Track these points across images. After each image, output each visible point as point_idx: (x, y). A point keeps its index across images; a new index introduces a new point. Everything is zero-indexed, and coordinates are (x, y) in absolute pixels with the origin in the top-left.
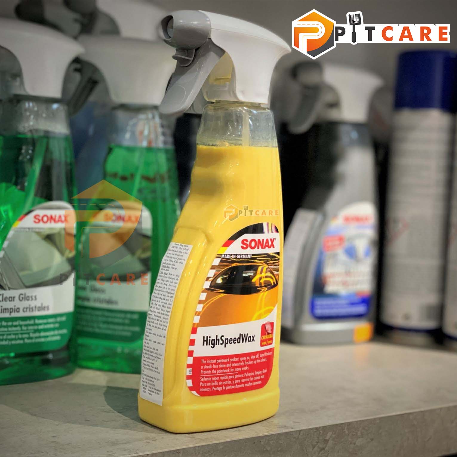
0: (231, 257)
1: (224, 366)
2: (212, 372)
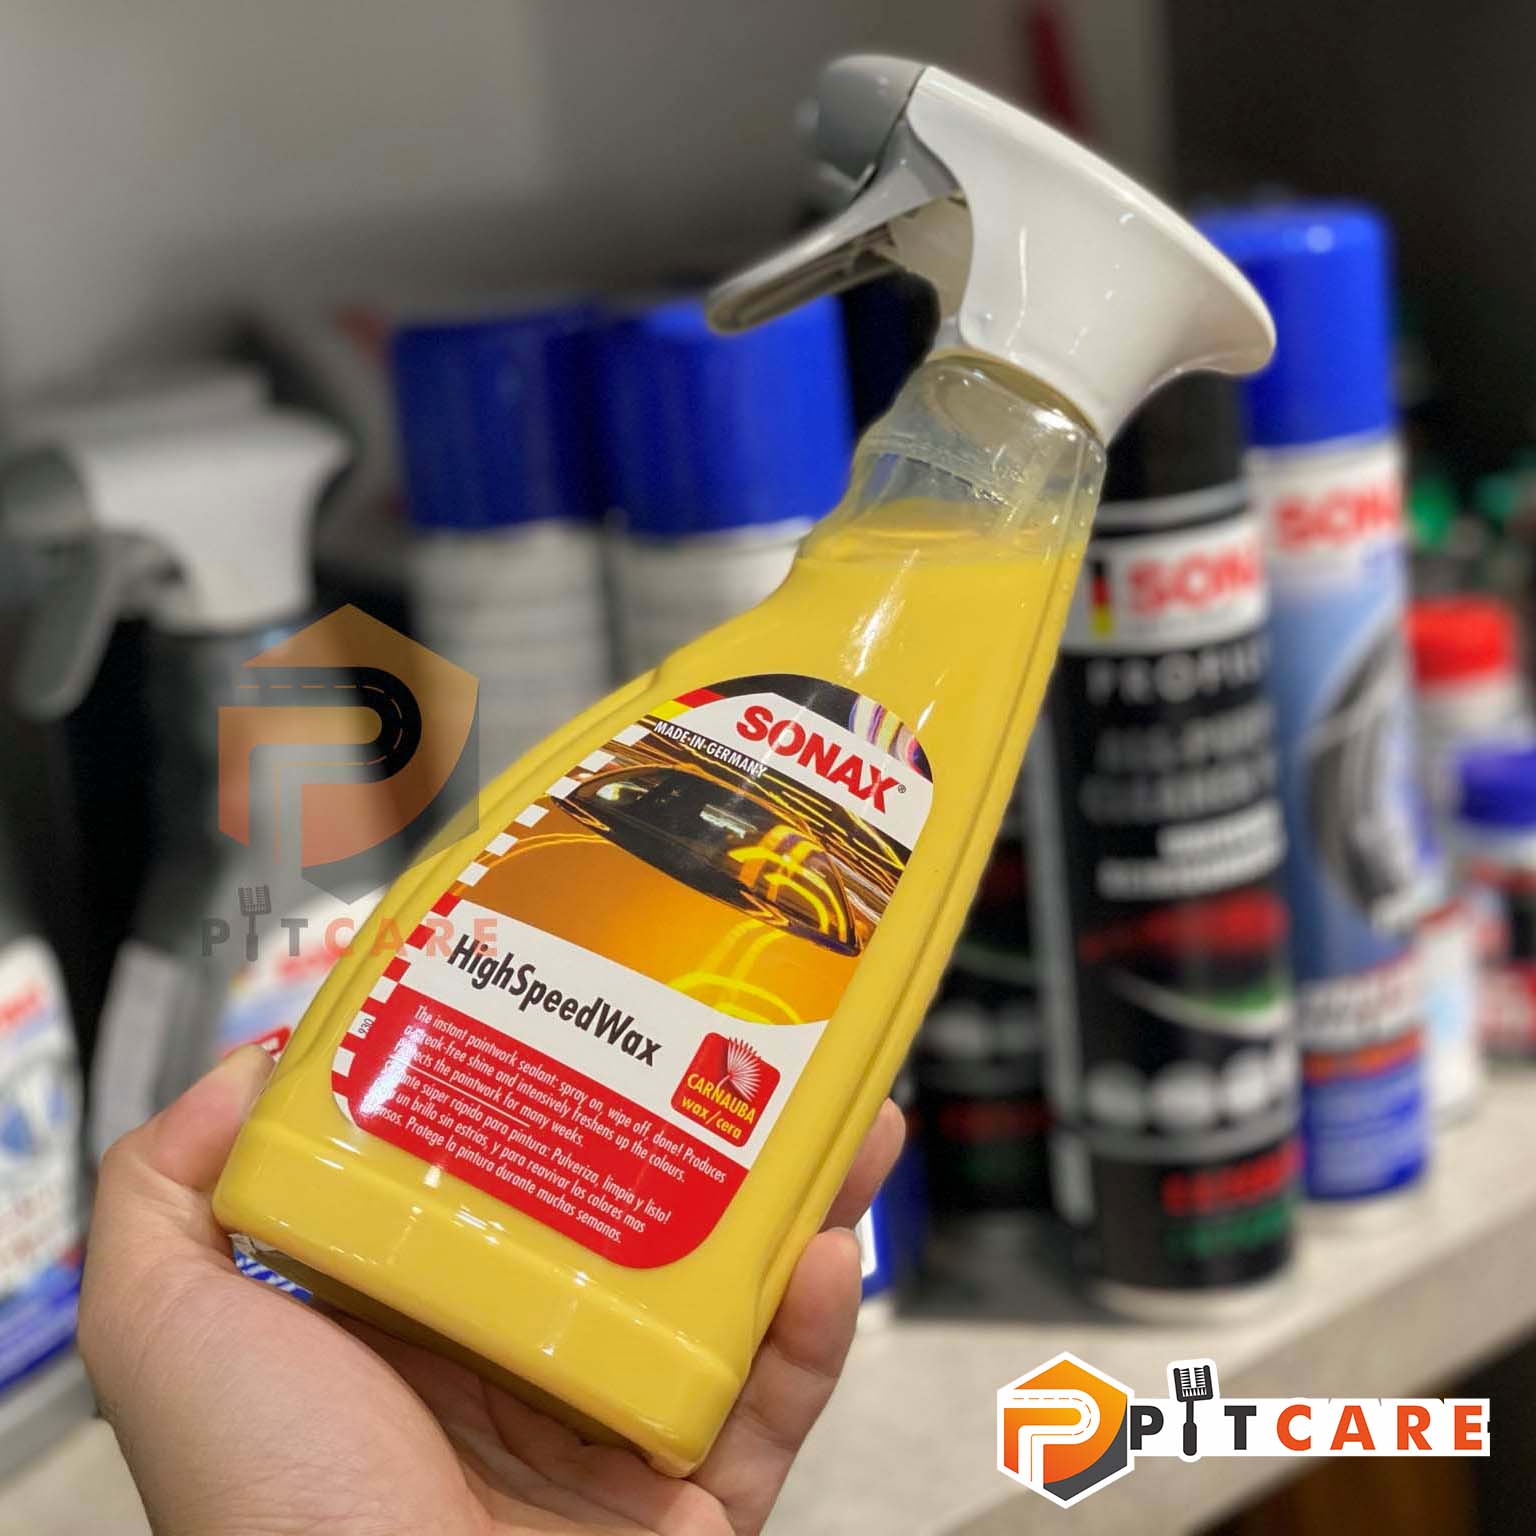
0: (685, 740)
1: (489, 1070)
2: (433, 1063)
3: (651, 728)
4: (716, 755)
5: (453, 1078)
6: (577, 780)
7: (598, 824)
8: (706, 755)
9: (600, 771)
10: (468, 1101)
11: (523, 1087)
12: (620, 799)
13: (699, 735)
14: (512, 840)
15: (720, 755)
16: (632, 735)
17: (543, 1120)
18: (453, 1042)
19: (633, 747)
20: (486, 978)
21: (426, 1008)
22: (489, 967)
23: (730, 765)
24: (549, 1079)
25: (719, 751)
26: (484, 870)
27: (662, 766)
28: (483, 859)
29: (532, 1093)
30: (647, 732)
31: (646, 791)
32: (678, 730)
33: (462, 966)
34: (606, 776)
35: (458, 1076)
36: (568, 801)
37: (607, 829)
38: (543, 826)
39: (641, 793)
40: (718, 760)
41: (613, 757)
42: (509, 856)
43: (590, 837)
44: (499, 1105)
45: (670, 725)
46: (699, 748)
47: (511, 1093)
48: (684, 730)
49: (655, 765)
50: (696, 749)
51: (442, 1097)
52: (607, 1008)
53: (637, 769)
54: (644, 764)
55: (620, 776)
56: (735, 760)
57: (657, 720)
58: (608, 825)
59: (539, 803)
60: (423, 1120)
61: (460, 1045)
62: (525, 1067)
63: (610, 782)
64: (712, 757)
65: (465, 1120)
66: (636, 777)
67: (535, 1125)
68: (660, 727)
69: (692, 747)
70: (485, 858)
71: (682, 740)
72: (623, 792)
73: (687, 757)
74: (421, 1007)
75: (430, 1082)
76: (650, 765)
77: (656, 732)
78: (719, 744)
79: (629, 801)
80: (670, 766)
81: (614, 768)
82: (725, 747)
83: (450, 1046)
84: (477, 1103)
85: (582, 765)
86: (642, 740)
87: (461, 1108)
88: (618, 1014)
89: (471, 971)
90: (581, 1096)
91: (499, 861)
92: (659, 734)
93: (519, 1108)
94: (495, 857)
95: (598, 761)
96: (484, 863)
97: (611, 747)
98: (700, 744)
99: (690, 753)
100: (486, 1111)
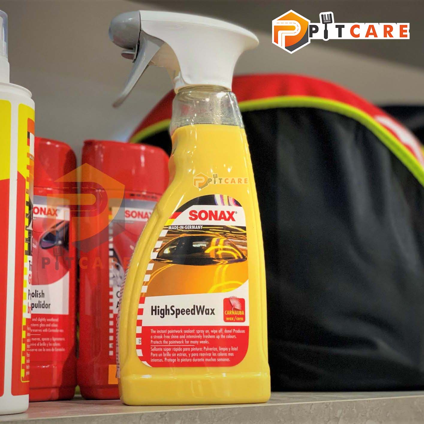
0: (178, 228)
1: (177, 337)
2: (163, 342)
3: (168, 229)
4: (188, 229)
5: (169, 343)
6: (157, 252)
7: (169, 261)
8: (185, 230)
9: (161, 247)
10: (176, 347)
11: (188, 337)
12: (171, 252)
13: (181, 226)
14: (149, 276)
15: (189, 228)
16: (164, 233)
17: (197, 342)
18: (164, 335)
19: (166, 236)
20: (163, 314)
21: (153, 329)
22: (162, 311)
23: (193, 229)
24: (193, 331)
25: (188, 227)
26: (147, 287)
27: (176, 238)
28: (144, 284)
29: (190, 337)
30: (167, 231)
31: (176, 247)
32: (175, 226)
33: (156, 314)
34: (163, 248)
35: (170, 342)
36: (157, 259)
37: (172, 261)
38: (155, 268)
39: (175, 248)
40: (189, 229)
41: (162, 242)
42: (151, 280)
43: (169, 266)
44: (184, 344)
45: (172, 226)
46: (183, 229)
47: (186, 340)
48: (176, 226)
49: (174, 239)
50: (182, 229)
51: (169, 349)
52: (197, 306)
53: (170, 242)
54: (171, 239)
55: (166, 246)
56: (194, 227)
57: (168, 226)
58: (171, 260)
59: (151, 262)
60: (168, 358)
61: (166, 334)
62: (186, 332)
63: (166, 248)
64: (187, 229)
65: (179, 352)
66: (172, 244)
67: (195, 344)
68: (170, 228)
69: (181, 229)
70: (145, 284)
71: (177, 229)
72: (170, 249)
73: (181, 233)
74: (151, 330)
75: (165, 347)
76: (173, 239)
77: (170, 230)
78: (187, 225)
79: (173, 252)
80: (178, 237)
81: (164, 244)
82: (189, 225)
83: (164, 336)
84: (179, 347)
85: (155, 247)
86: (167, 233)
87: (176, 350)
88: (200, 307)
89: (158, 314)
90: (203, 331)
91: (149, 283)
92: (171, 230)
93: (190, 342)
94: (147, 282)
95: (159, 244)
96: (146, 285)
97: (160, 239)
98: (183, 228)
99: (181, 231)
100: (182, 347)
